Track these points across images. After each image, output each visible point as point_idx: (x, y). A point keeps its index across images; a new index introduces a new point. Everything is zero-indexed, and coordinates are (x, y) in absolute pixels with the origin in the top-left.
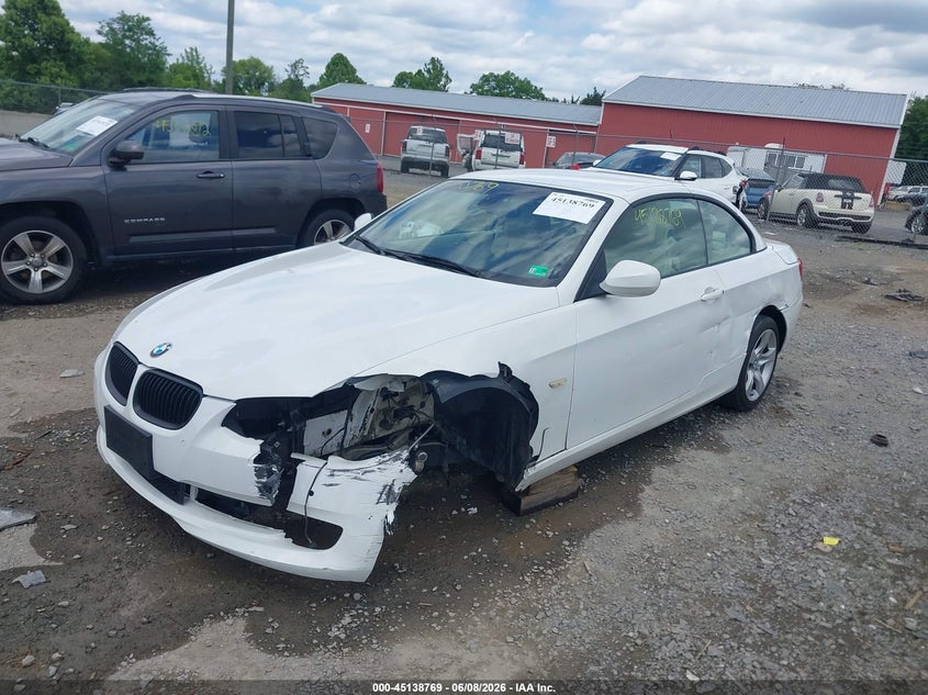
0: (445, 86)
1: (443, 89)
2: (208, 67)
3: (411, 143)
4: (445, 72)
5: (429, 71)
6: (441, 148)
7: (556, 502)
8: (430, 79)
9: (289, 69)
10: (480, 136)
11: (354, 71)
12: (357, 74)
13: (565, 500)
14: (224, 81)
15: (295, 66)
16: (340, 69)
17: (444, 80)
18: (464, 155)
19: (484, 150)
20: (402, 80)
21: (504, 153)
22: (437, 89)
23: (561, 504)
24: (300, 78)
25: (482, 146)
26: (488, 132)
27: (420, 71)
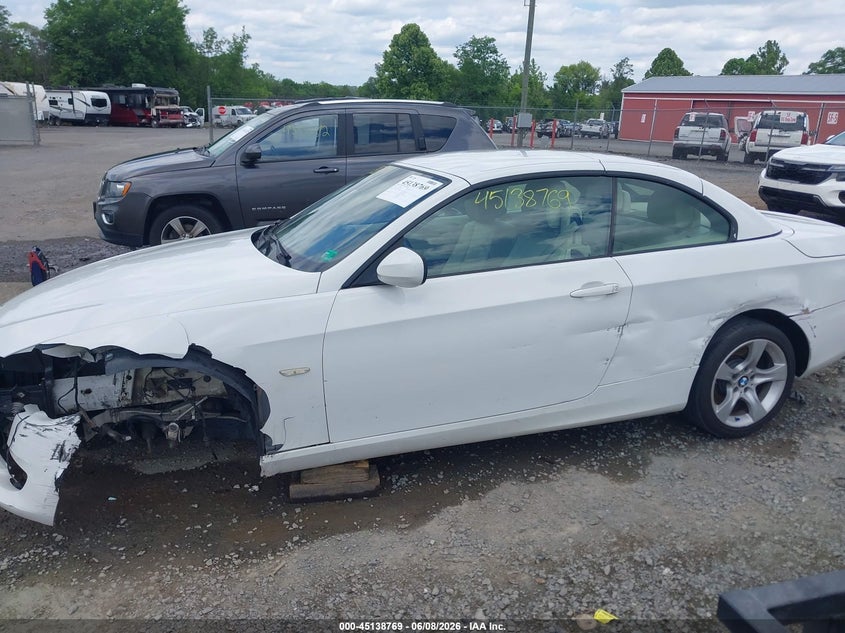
0: (781, 68)
1: (778, 71)
2: (543, 74)
3: (684, 130)
4: (781, 55)
5: (763, 55)
6: (716, 132)
7: (343, 497)
8: (764, 62)
9: (615, 69)
10: (754, 117)
11: (681, 63)
12: (684, 67)
13: (356, 497)
14: (555, 85)
15: (620, 66)
16: (667, 63)
17: (779, 63)
18: (742, 137)
19: (760, 131)
20: (732, 67)
21: (783, 134)
22: (769, 72)
23: (350, 500)
24: (625, 76)
25: (757, 127)
26: (765, 112)
27: (753, 56)
